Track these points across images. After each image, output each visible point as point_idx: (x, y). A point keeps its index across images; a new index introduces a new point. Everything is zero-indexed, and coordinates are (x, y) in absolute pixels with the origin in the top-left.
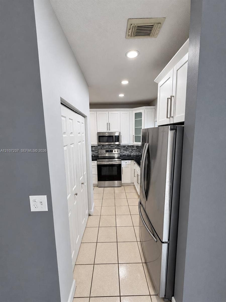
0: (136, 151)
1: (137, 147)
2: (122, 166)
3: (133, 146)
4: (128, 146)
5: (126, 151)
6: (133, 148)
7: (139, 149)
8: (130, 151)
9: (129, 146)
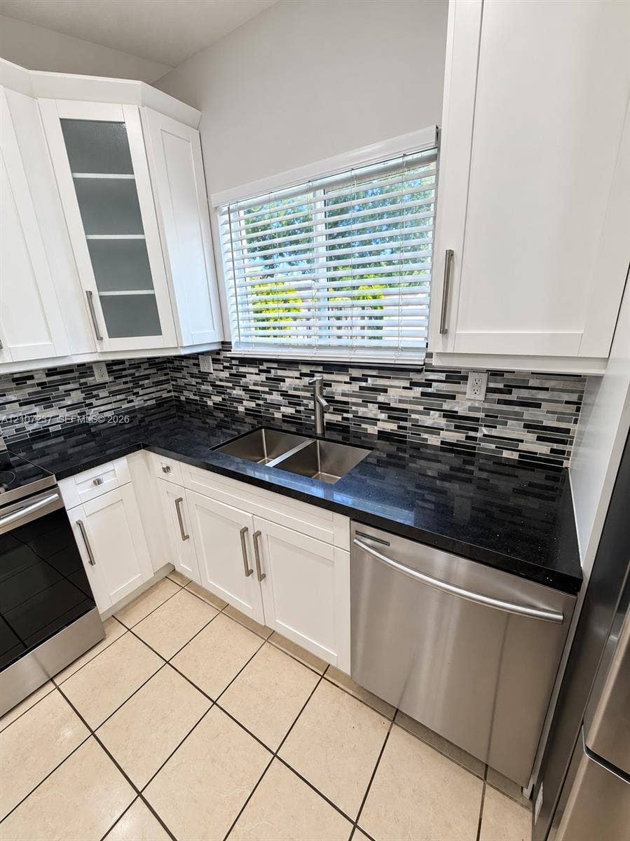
0: (113, 393)
1: (115, 368)
2: (73, 518)
3: (85, 369)
4: (51, 372)
5: (46, 402)
6: (90, 380)
7: (129, 379)
8: (77, 396)
9: (55, 369)
